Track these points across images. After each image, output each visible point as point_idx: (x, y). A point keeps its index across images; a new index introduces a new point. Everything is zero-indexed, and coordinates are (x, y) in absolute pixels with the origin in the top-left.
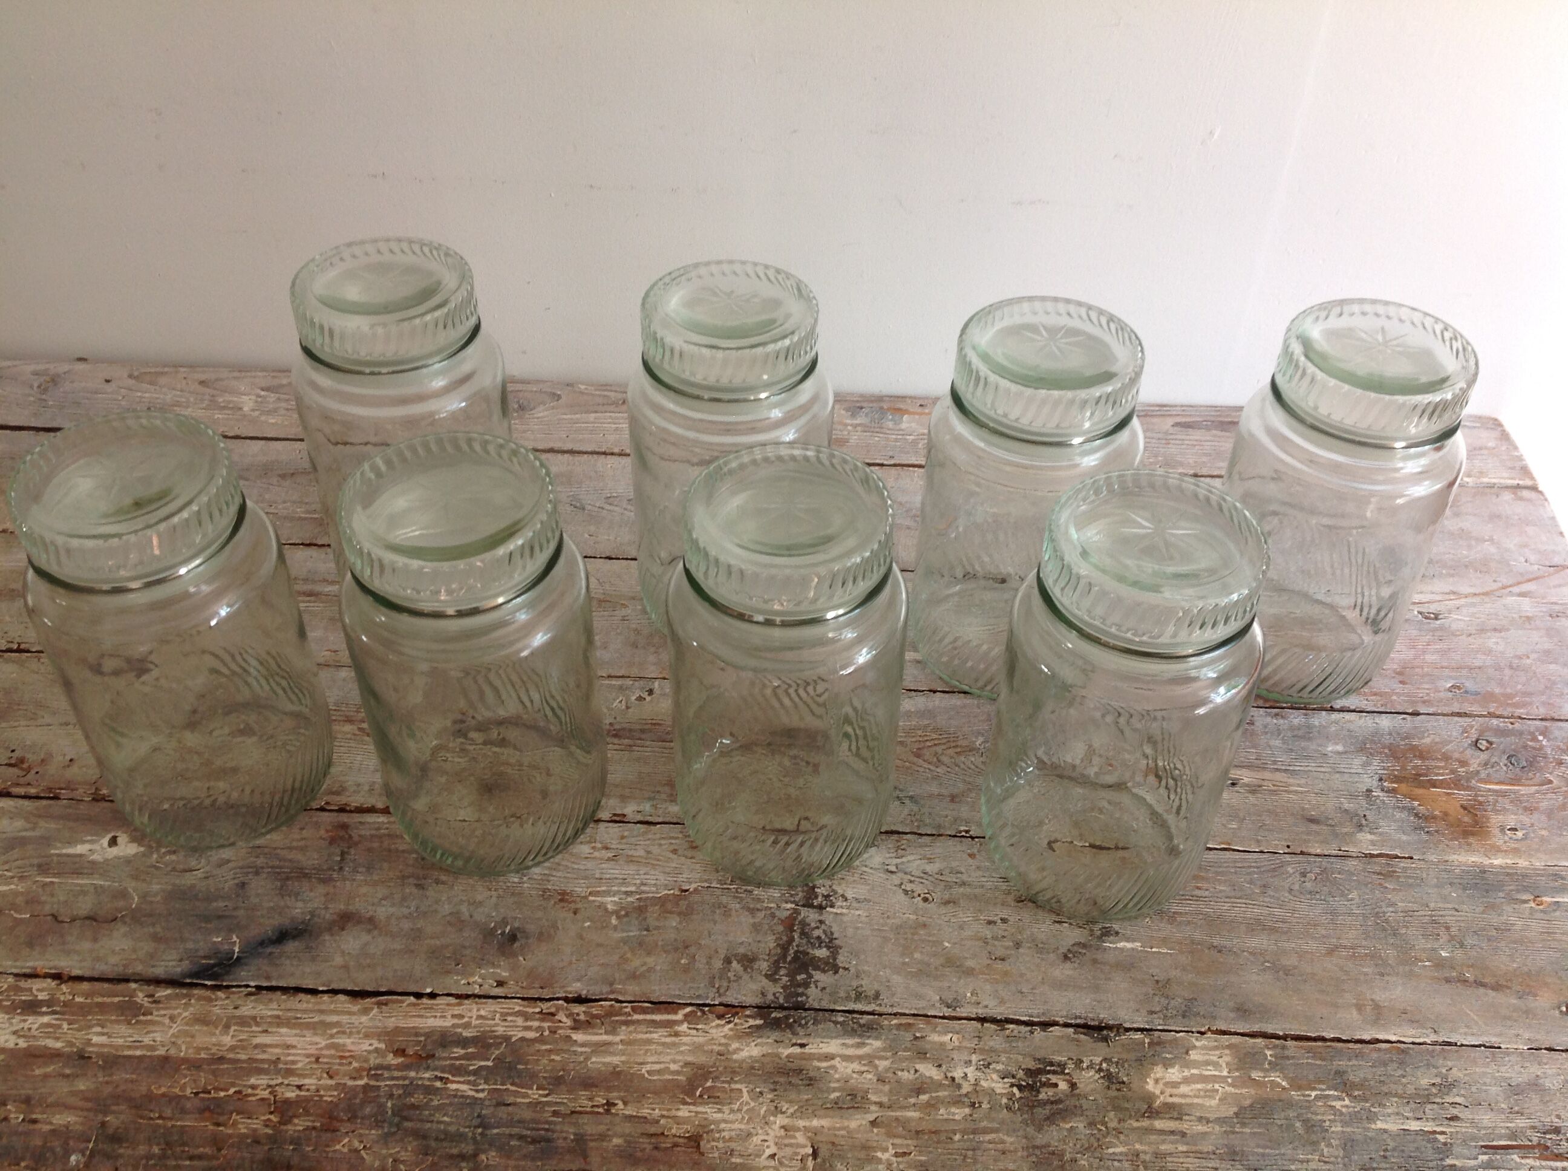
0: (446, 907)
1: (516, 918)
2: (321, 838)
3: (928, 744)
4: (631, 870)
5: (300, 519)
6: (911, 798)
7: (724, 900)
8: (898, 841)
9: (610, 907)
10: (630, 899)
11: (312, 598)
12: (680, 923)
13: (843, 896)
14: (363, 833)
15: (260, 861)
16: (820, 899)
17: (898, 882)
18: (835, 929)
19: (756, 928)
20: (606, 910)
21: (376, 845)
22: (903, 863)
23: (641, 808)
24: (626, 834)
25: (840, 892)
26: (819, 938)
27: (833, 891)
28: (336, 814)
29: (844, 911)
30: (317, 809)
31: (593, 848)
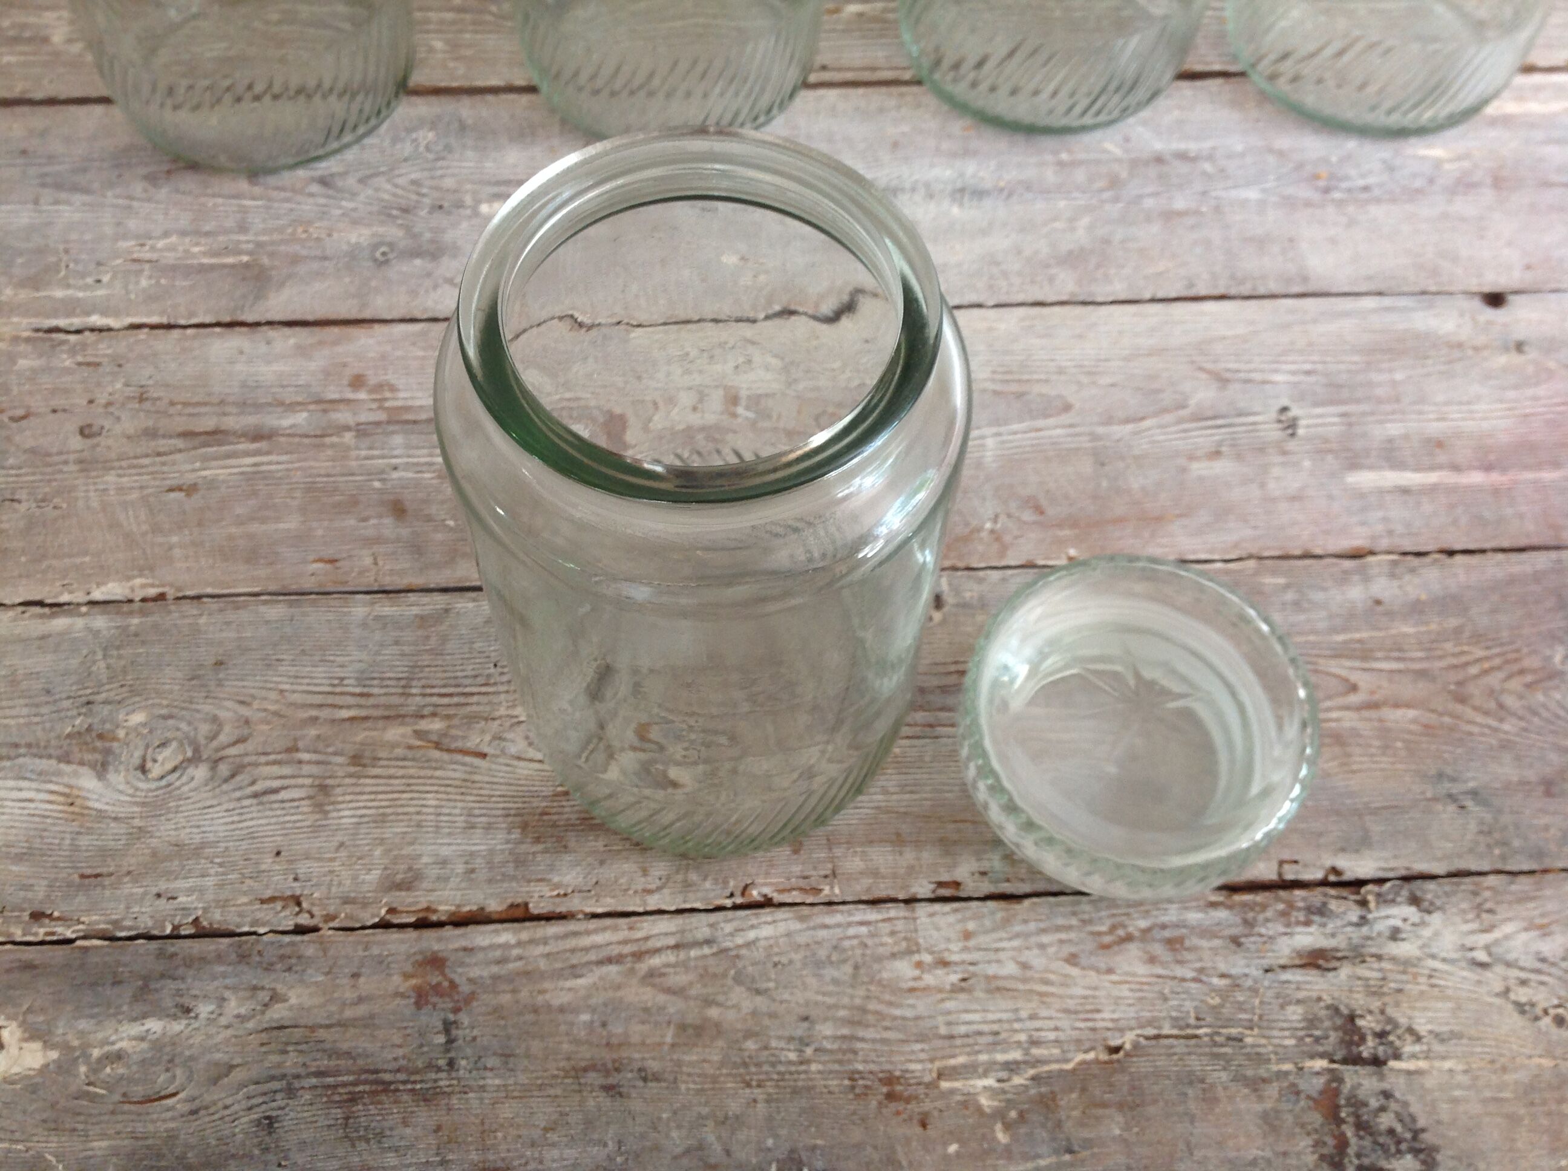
0: (674, 1134)
1: (814, 1148)
2: (398, 994)
3: (1473, 670)
4: (999, 1010)
5: (203, 269)
6: (1474, 793)
7: (1195, 1064)
8: (1475, 894)
9: (984, 1101)
10: (1017, 1080)
11: (262, 445)
12: (1127, 1128)
13: (1410, 1030)
14: (475, 972)
15: (291, 1062)
16: (1371, 1042)
17: (1498, 987)
18: (1415, 1108)
19: (1270, 1122)
20: (979, 1109)
21: (506, 998)
22: (1497, 942)
23: (985, 865)
24: (971, 926)
25: (1403, 1021)
26: (1391, 1132)
27: (1390, 1020)
28: (411, 934)
29: (1422, 1064)
30: (374, 926)
31: (919, 965)
